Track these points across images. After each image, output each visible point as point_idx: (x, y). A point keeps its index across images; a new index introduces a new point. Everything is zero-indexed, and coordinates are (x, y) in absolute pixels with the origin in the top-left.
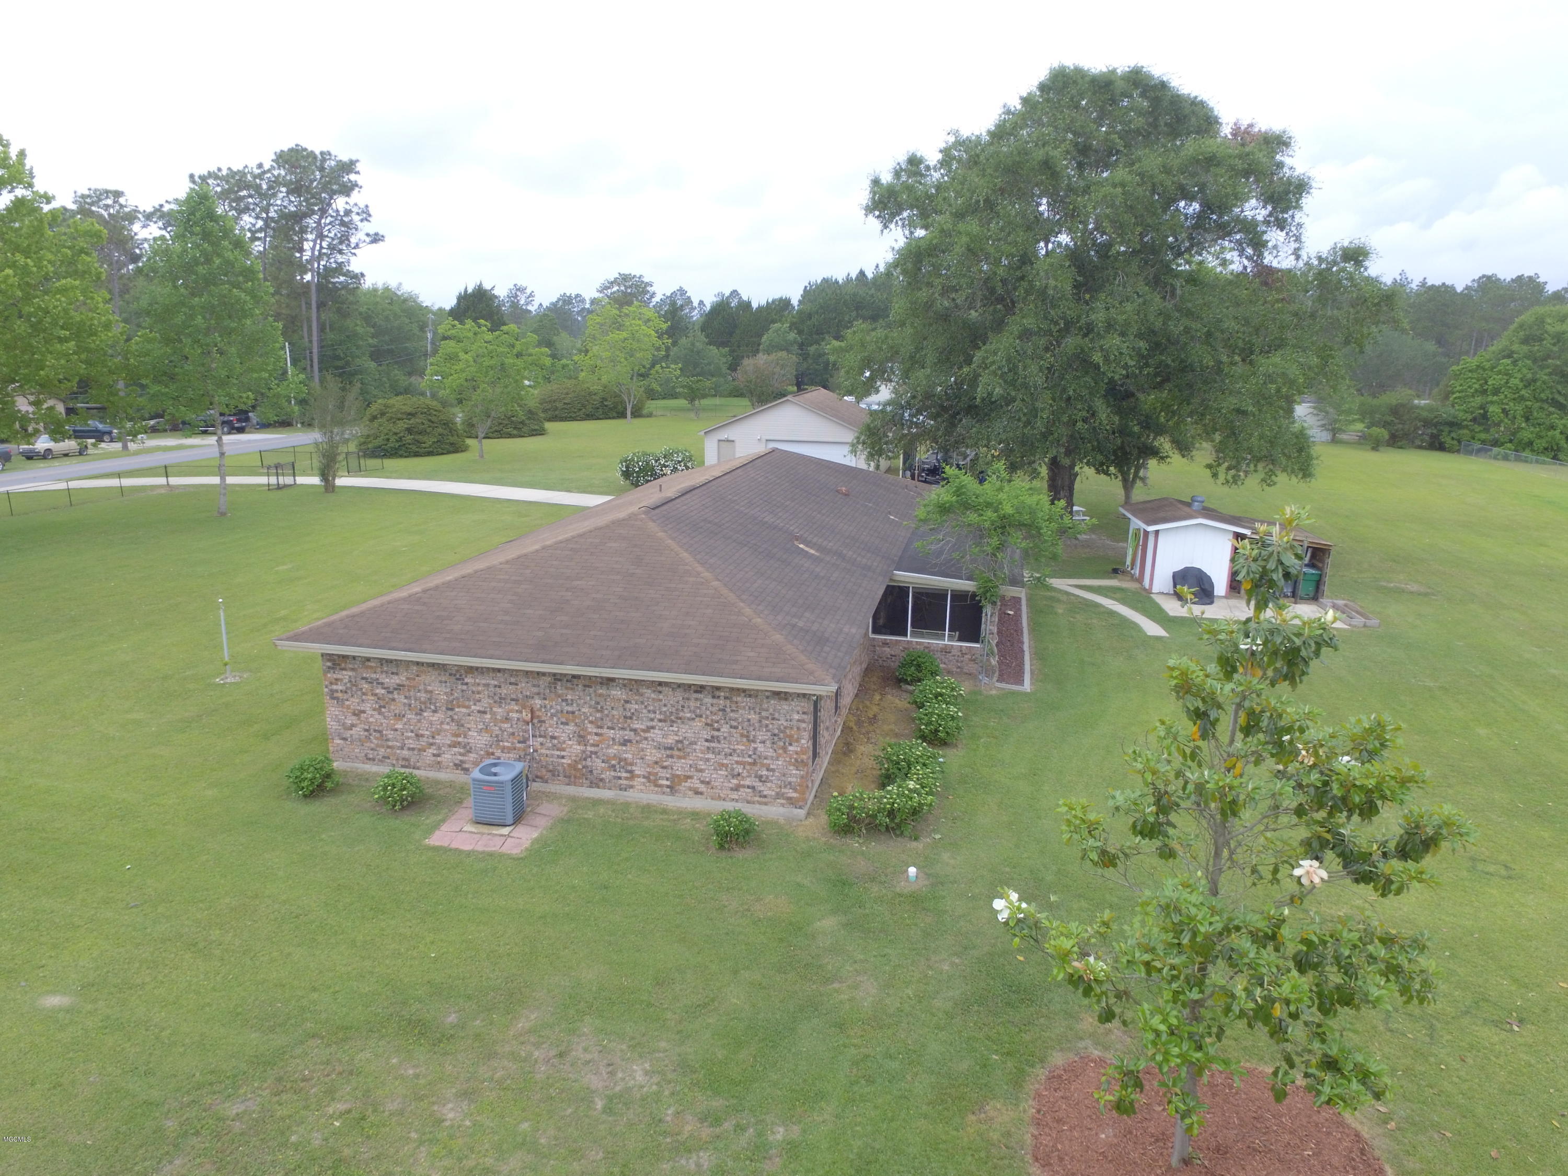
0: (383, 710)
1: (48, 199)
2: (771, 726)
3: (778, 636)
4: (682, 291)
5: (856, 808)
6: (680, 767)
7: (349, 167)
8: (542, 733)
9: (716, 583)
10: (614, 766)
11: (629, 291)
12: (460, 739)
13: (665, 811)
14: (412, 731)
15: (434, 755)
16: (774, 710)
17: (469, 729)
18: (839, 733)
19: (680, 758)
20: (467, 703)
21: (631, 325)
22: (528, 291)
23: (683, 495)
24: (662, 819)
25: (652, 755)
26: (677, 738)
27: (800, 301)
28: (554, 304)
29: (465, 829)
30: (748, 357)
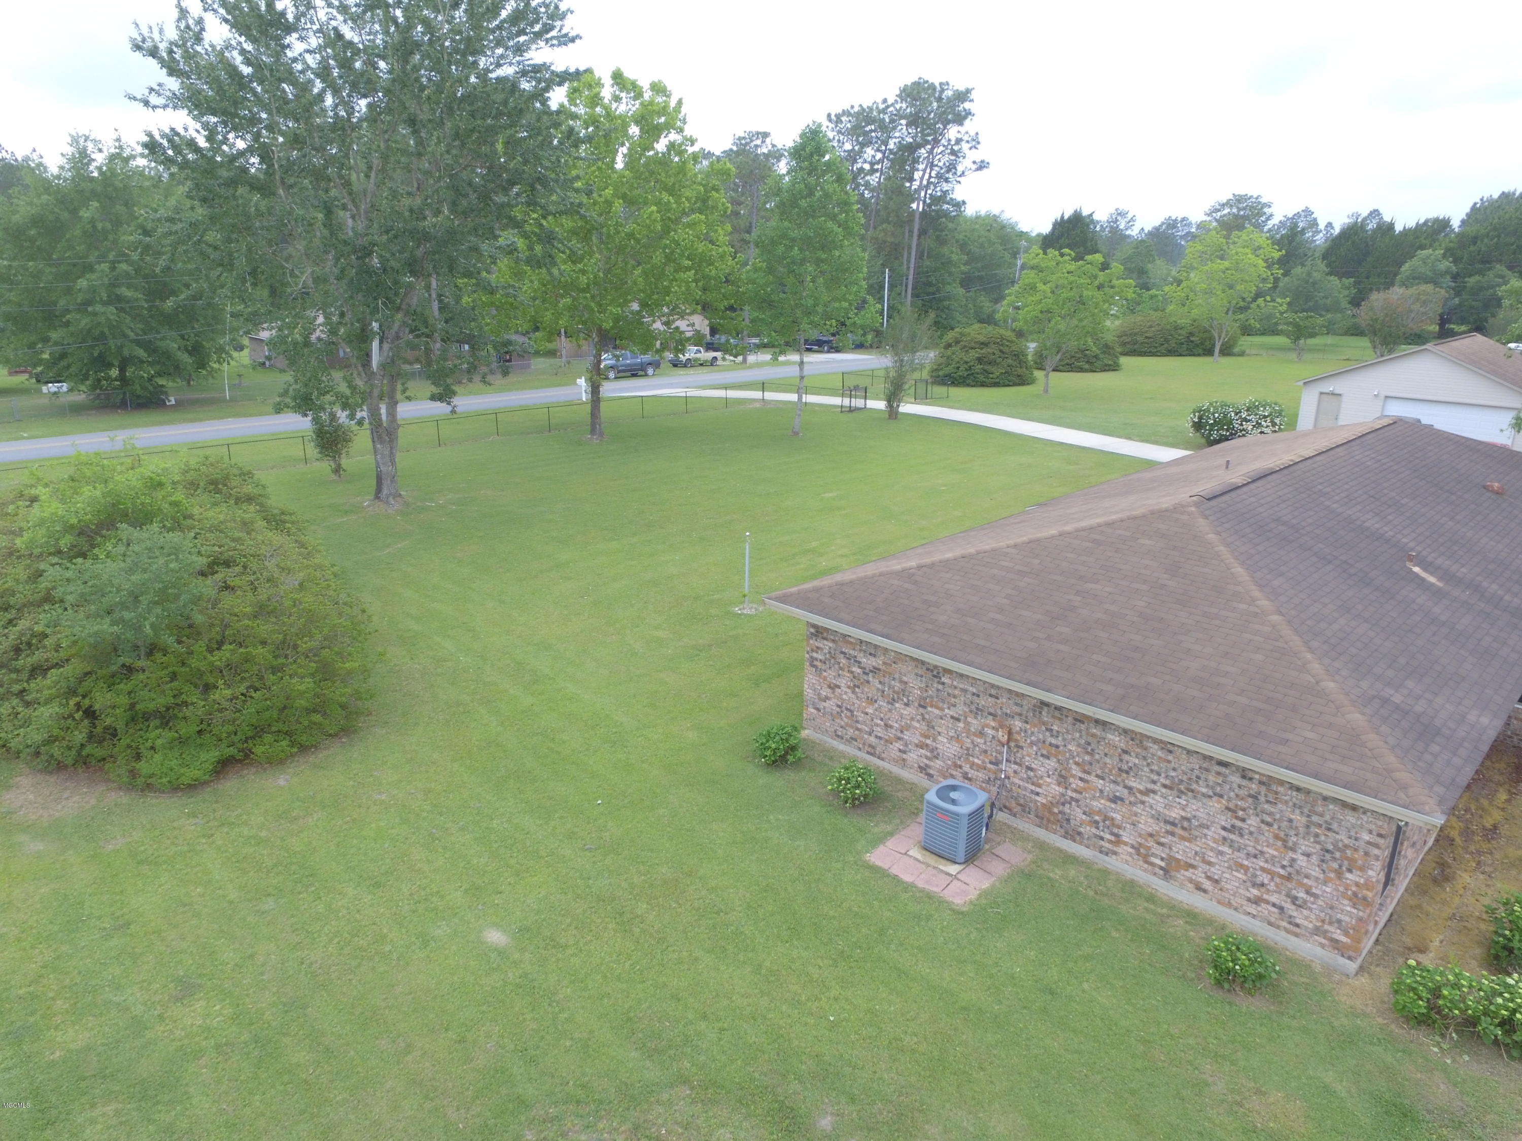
0: (857, 690)
1: (693, 142)
2: (1323, 838)
3: (1358, 716)
4: (1308, 212)
5: (1445, 997)
6: (1182, 850)
7: (963, 96)
8: (1018, 760)
9: (1275, 618)
10: (1097, 822)
11: (1242, 213)
12: (928, 742)
13: (1151, 898)
14: (882, 719)
15: (900, 750)
16: (1332, 818)
17: (939, 733)
18: (1430, 843)
19: (1183, 838)
20: (941, 705)
21: (1237, 254)
22: (1130, 216)
23: (1254, 481)
24: (1146, 909)
25: (1147, 824)
26: (1183, 814)
27: (1463, 222)
28: (1157, 229)
29: (910, 853)
30: (1378, 290)
